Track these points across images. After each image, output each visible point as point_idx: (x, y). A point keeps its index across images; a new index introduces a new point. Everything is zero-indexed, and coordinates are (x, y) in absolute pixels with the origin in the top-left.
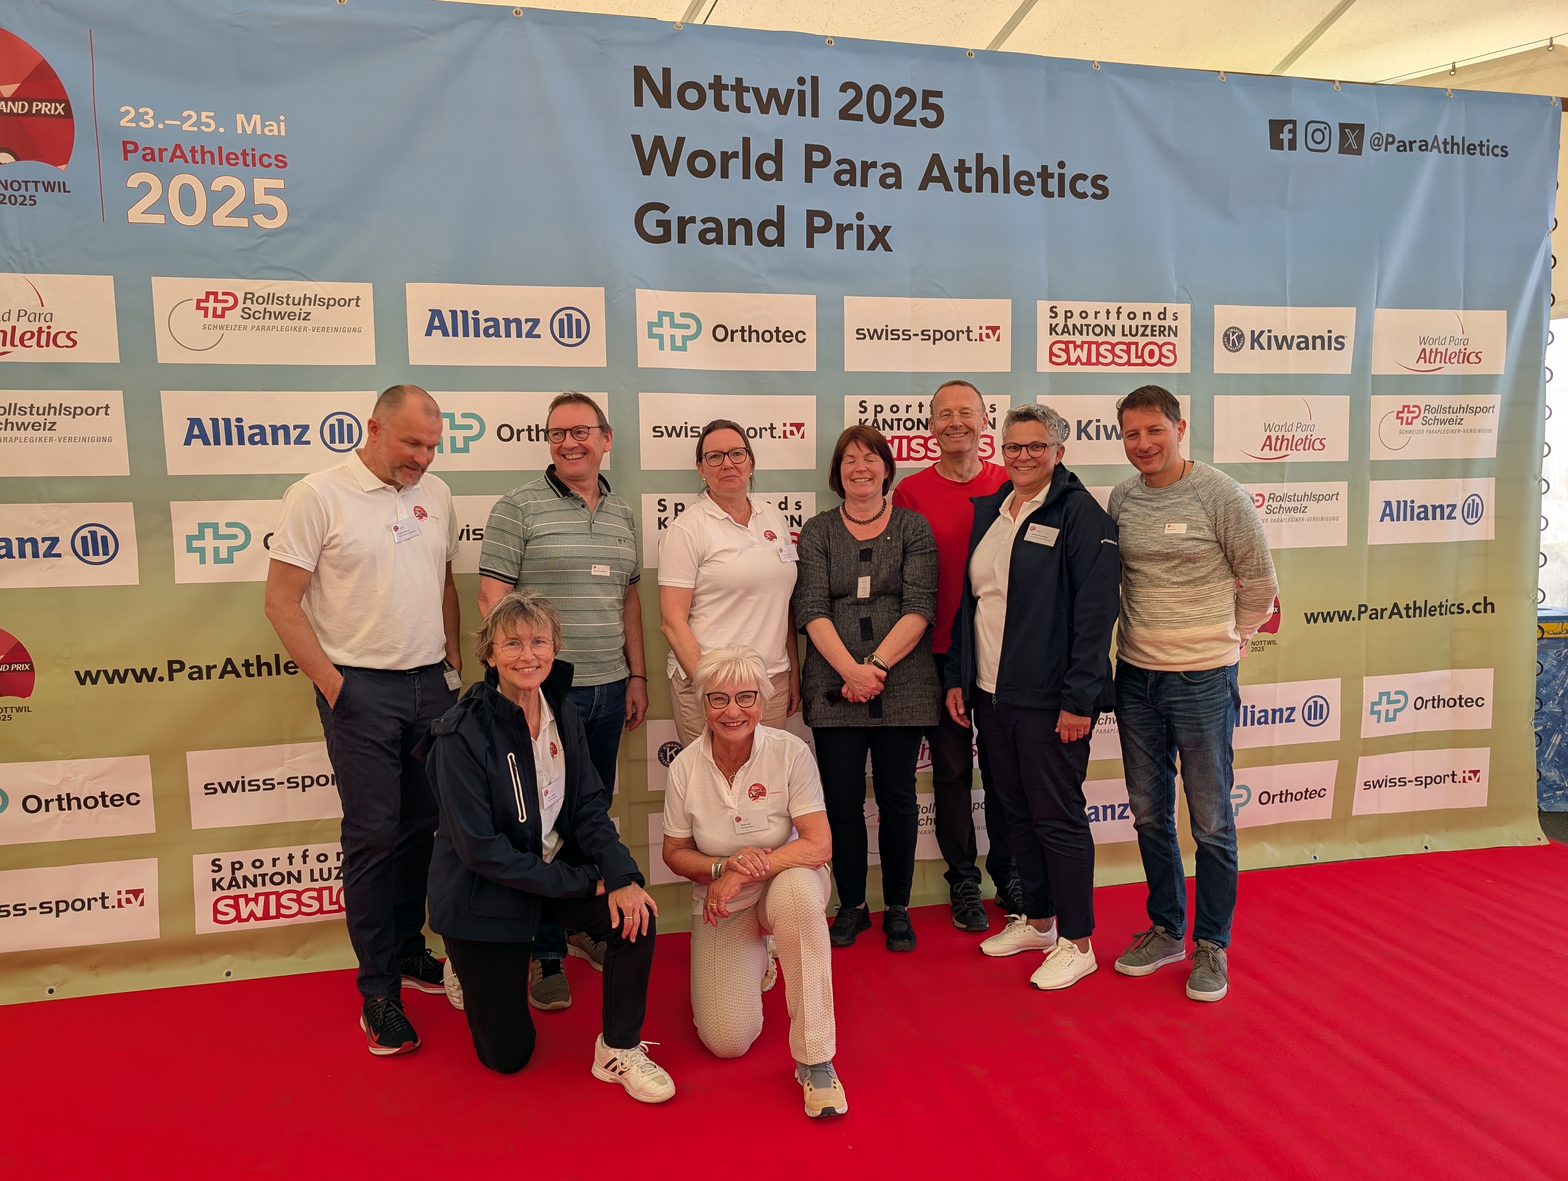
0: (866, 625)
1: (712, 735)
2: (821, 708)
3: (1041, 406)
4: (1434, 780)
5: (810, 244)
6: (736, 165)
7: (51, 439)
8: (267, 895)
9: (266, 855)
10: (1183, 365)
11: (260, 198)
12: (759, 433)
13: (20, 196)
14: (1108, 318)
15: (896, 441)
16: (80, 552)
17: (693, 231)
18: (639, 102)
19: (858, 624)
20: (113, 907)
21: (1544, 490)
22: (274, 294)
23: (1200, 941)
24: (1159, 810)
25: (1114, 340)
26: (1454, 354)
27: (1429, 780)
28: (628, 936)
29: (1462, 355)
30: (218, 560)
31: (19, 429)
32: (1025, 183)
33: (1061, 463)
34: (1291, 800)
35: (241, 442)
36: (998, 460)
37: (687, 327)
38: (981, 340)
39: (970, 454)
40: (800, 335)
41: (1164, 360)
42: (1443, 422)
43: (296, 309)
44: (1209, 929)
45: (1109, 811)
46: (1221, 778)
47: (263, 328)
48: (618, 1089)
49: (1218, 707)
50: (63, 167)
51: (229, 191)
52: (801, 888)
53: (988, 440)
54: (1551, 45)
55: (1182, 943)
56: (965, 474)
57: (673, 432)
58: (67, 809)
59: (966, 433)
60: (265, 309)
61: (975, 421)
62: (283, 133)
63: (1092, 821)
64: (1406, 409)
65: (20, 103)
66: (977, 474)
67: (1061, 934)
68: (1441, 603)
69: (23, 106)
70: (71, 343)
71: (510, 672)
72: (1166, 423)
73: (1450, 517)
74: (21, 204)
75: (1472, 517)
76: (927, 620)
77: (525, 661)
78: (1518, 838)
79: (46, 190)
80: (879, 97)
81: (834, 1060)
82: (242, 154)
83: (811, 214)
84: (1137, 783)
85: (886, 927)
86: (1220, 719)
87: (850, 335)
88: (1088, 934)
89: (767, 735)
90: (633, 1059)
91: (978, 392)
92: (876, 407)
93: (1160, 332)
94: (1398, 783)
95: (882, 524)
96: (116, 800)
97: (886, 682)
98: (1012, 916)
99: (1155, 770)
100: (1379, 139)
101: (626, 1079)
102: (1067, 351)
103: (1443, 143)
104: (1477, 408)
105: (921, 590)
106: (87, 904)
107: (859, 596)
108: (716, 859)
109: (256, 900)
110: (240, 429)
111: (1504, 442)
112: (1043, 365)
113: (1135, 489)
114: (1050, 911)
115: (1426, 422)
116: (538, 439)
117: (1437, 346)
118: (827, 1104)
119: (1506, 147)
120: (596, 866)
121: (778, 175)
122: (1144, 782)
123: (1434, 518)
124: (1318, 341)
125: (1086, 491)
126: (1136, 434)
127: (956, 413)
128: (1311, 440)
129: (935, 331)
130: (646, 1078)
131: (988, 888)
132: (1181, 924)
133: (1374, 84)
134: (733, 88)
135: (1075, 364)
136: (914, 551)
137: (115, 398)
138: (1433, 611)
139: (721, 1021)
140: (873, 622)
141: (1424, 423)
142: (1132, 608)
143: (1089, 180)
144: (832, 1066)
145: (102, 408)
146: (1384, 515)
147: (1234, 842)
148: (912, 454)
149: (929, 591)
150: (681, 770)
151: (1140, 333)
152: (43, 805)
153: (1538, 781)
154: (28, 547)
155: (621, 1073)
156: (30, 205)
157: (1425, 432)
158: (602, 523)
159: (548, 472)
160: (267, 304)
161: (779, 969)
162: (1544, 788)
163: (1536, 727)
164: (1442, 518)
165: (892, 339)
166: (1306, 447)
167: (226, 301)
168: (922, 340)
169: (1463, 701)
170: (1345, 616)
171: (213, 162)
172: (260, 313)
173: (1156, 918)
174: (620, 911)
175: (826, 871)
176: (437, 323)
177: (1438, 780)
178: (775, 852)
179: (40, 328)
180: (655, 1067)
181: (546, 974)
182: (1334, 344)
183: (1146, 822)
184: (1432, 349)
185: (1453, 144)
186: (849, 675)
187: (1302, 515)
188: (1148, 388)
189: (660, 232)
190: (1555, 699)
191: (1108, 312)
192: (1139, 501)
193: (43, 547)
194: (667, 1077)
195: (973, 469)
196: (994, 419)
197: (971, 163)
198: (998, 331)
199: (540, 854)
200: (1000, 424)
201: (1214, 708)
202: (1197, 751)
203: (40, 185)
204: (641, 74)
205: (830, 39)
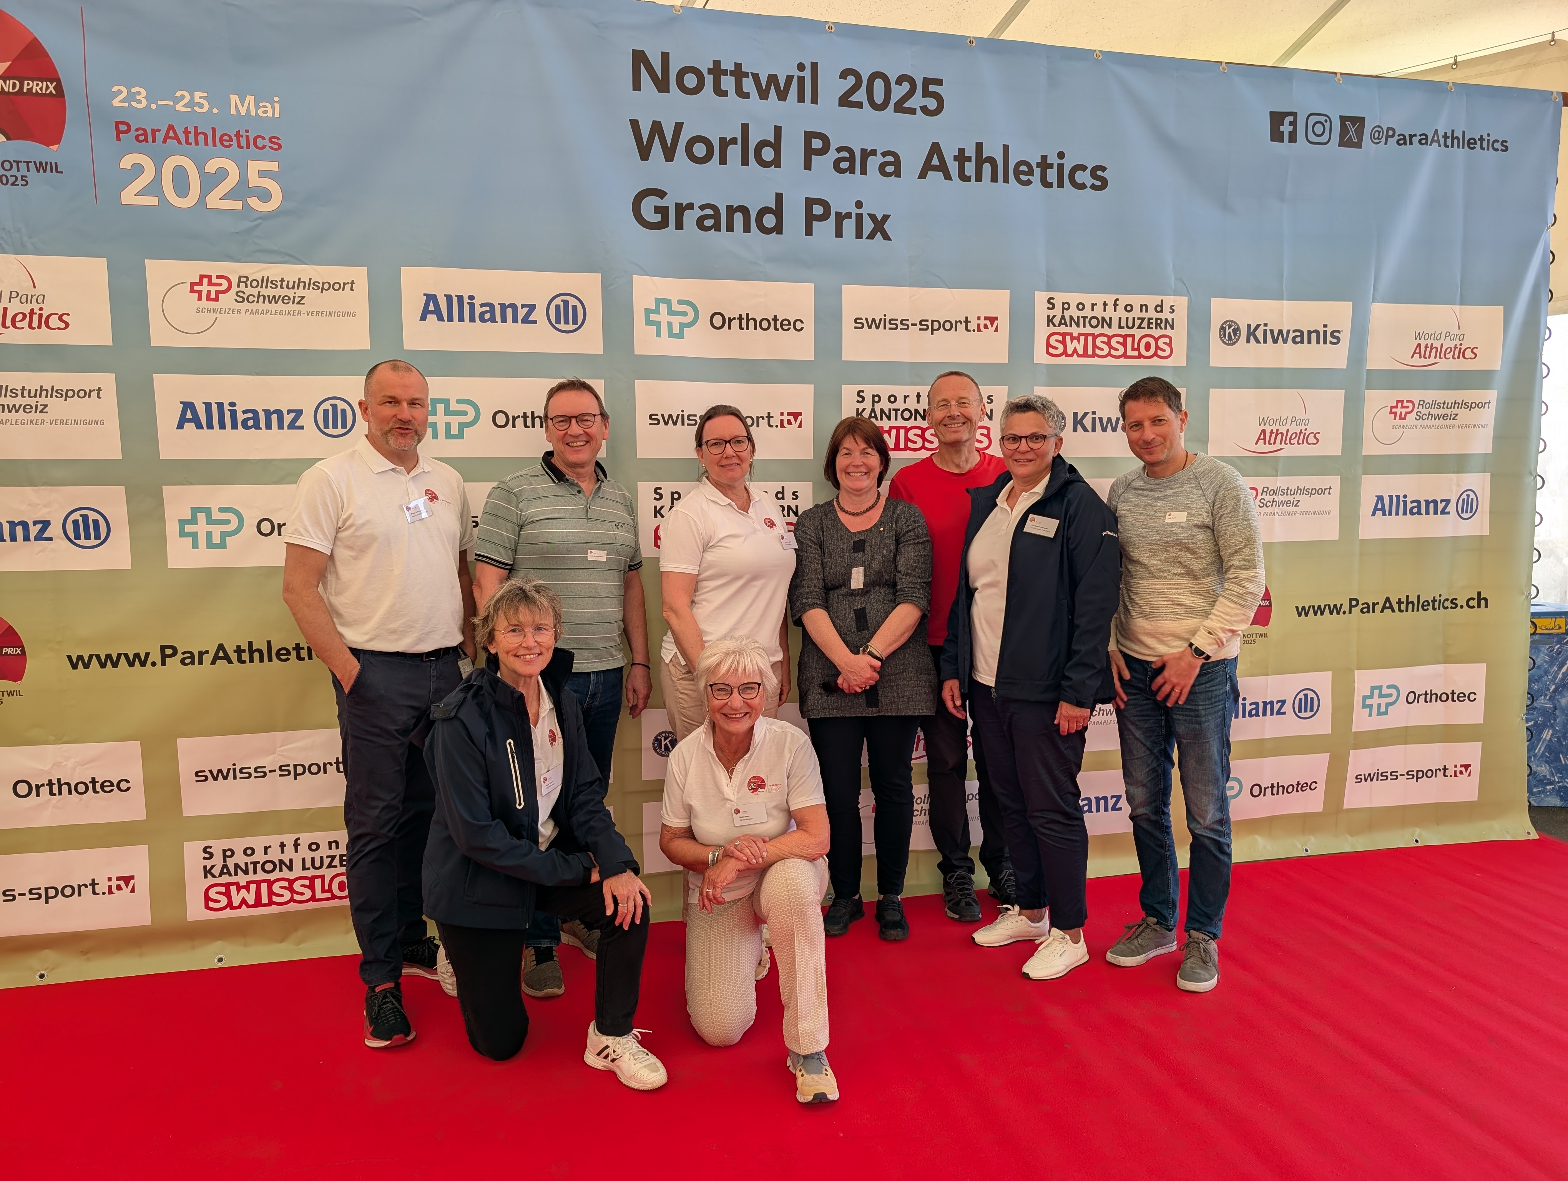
0: (861, 616)
1: (713, 726)
2: (818, 699)
3: (1040, 397)
4: (1424, 774)
5: (809, 232)
6: (735, 152)
7: (43, 422)
8: (259, 883)
9: (258, 842)
10: (1179, 358)
11: (254, 180)
12: (757, 421)
13: (11, 176)
14: (1105, 310)
15: (894, 432)
16: (72, 535)
17: (690, 217)
18: (637, 86)
19: (853, 615)
20: (104, 893)
21: (1539, 485)
22: (268, 278)
23: (1192, 932)
24: (1154, 801)
25: (1110, 332)
26: (1449, 350)
27: (1420, 774)
28: (621, 924)
29: (1457, 350)
30: (210, 545)
31: (10, 411)
32: (1024, 173)
33: (1059, 454)
34: (1283, 793)
35: (234, 426)
36: (996, 451)
37: (685, 314)
38: (979, 330)
39: (967, 444)
40: (798, 323)
41: (1160, 353)
42: (1437, 417)
43: (290, 293)
44: (1201, 920)
45: (1102, 802)
46: (1218, 770)
47: (257, 311)
48: (611, 1075)
49: (1217, 699)
50: (55, 147)
51: (223, 174)
52: (796, 880)
53: (985, 432)
54: (1553, 40)
55: (1173, 934)
56: (962, 464)
57: (670, 420)
58: (57, 794)
59: (964, 423)
60: (259, 292)
61: (973, 411)
62: (277, 115)
63: (1086, 812)
64: (1400, 404)
65: (11, 81)
66: (974, 465)
67: (1053, 924)
68: (1434, 597)
69: (14, 84)
70: (63, 325)
71: (512, 659)
72: (1168, 413)
73: (1443, 512)
74: (13, 184)
75: (1467, 512)
76: (921, 610)
77: (527, 648)
78: (1508, 832)
79: (38, 171)
80: (879, 84)
81: (828, 1050)
82: (235, 136)
83: (810, 202)
84: (1134, 774)
85: (879, 917)
86: (1218, 711)
87: (848, 324)
88: (1081, 925)
89: (768, 726)
90: (625, 1046)
91: (975, 383)
92: (874, 396)
93: (1157, 324)
94: (1390, 777)
95: (876, 515)
96: (107, 786)
97: (881, 672)
98: (1005, 906)
99: (1152, 762)
100: (1379, 132)
101: (618, 1067)
102: (1063, 342)
103: (1443, 137)
104: (1472, 403)
105: (915, 580)
106: (77, 890)
107: (852, 587)
108: (713, 849)
109: (247, 888)
110: (234, 414)
111: (1498, 438)
112: (1041, 357)
113: (1137, 480)
114: (1042, 903)
115: (1420, 417)
116: (533, 426)
117: (1432, 341)
118: (819, 1090)
119: (1506, 142)
120: (590, 853)
121: (777, 162)
122: (1141, 774)
123: (1427, 513)
124: (1314, 336)
125: (1085, 482)
126: (1139, 425)
127: (953, 403)
128: (1305, 434)
129: (933, 321)
130: (639, 1066)
131: (981, 878)
132: (1173, 915)
133: (1376, 77)
134: (732, 73)
135: (1071, 355)
136: (907, 541)
137: (107, 381)
138: (1426, 606)
139: (714, 1010)
140: (868, 613)
141: (1418, 418)
142: (1133, 599)
143: (1088, 171)
144: (824, 1054)
145: (94, 390)
146: (1376, 509)
147: (1228, 835)
148: (910, 445)
149: (922, 580)
150: (681, 760)
151: (1137, 325)
152: (34, 789)
153: (1528, 776)
154: (19, 530)
155: (613, 1060)
156: (22, 185)
157: (1418, 427)
158: (599, 508)
159: (544, 459)
160: (262, 287)
161: (772, 958)
162: (1535, 782)
163: (1527, 722)
164: (1436, 513)
165: (890, 329)
166: (1301, 442)
167: (220, 285)
168: (920, 329)
169: (1455, 696)
170: (1335, 609)
171: (206, 144)
172: (254, 296)
173: (1150, 910)
174: (615, 899)
175: (823, 864)
176: (431, 308)
177: (1429, 774)
178: (772, 841)
179: (32, 310)
180: (647, 1054)
181: (539, 962)
182: (1329, 338)
183: (1141, 813)
184: (1427, 345)
185: (1453, 139)
186: (843, 665)
187: (1294, 509)
188: (1150, 379)
189: (657, 218)
190: (1546, 695)
191: (1105, 304)
192: (1141, 492)
193: (34, 531)
194: (659, 1064)
195: (970, 461)
196: (991, 410)
197: (971, 152)
198: (996, 322)
199: (536, 842)
200: (998, 415)
201: (1213, 700)
202: (1195, 743)
203: (32, 165)
204: (639, 58)
205: (831, 25)
